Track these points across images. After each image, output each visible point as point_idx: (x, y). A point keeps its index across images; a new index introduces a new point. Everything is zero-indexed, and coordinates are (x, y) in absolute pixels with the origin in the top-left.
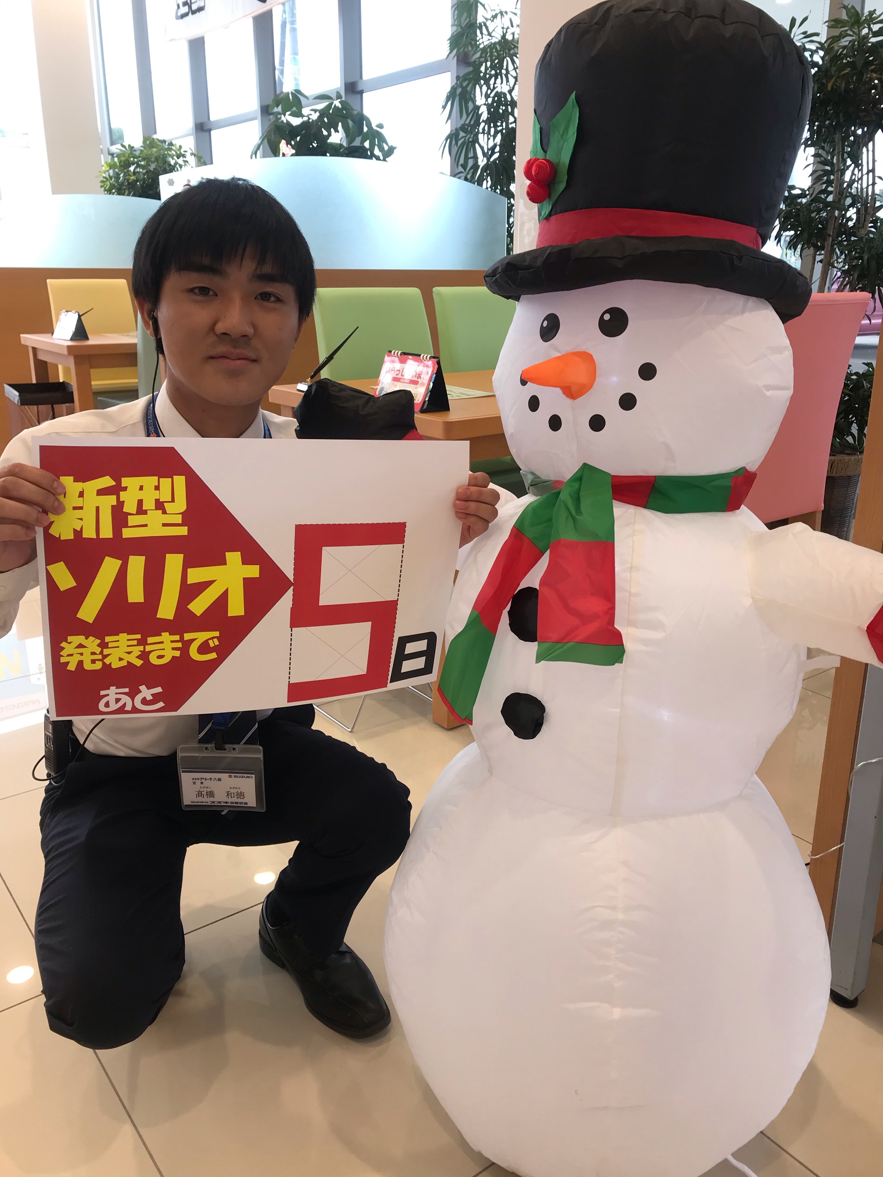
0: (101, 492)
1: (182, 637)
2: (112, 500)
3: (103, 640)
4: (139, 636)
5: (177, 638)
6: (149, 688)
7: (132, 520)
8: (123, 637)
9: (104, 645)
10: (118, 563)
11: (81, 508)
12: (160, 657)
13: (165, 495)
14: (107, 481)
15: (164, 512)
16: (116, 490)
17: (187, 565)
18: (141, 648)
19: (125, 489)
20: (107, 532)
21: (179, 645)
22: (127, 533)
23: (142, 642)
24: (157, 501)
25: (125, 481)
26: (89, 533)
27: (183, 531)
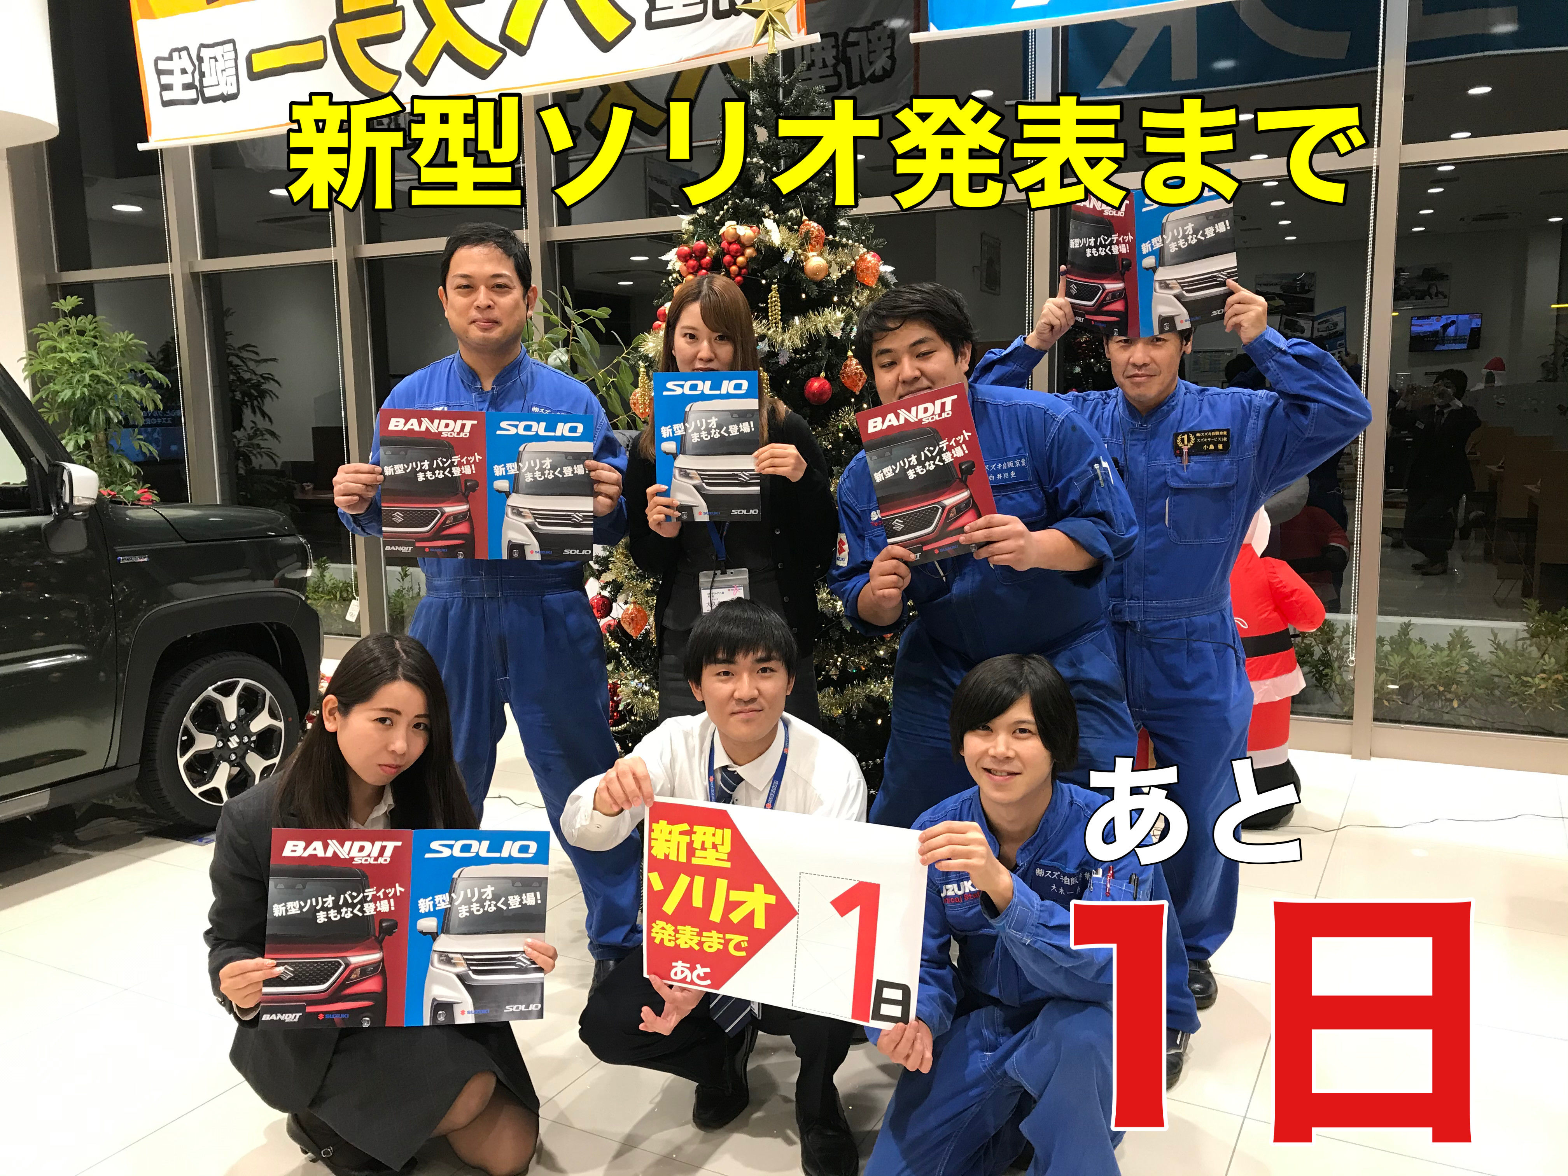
0: (682, 833)
1: (724, 936)
2: (687, 839)
3: (676, 928)
4: (697, 930)
5: (721, 936)
6: (702, 967)
7: (698, 853)
8: (688, 928)
9: (676, 931)
10: (688, 879)
11: (669, 841)
12: (710, 947)
13: (718, 841)
14: (685, 827)
15: (717, 851)
16: (690, 833)
17: (730, 888)
18: (699, 938)
19: (695, 833)
20: (683, 859)
21: (722, 941)
22: (694, 861)
23: (700, 934)
24: (713, 843)
25: (696, 828)
26: (673, 857)
27: (728, 865)
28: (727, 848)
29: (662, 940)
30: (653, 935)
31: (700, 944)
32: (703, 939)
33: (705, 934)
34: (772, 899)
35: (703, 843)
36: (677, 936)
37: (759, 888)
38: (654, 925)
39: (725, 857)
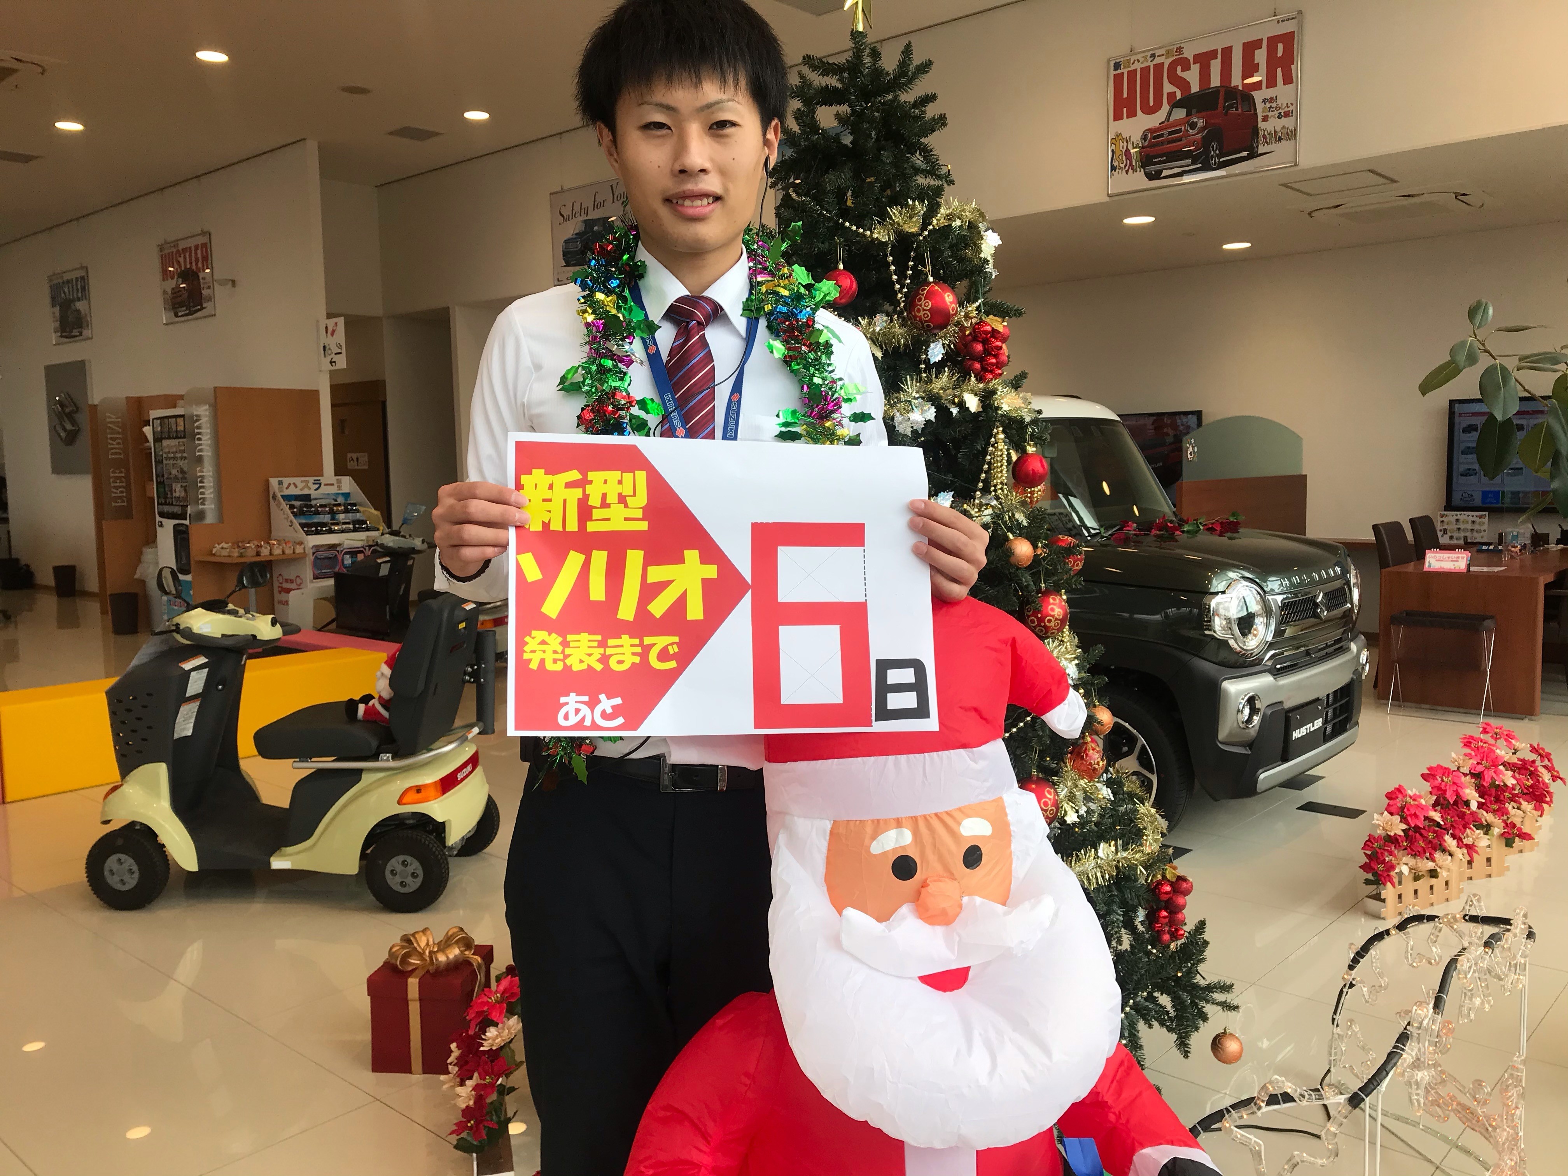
28: (641, 499)
29: (542, 662)
30: (526, 656)
31: (604, 659)
32: (609, 651)
33: (611, 642)
34: (711, 571)
35: (604, 496)
36: (568, 651)
37: (692, 556)
38: (527, 639)
39: (639, 514)
